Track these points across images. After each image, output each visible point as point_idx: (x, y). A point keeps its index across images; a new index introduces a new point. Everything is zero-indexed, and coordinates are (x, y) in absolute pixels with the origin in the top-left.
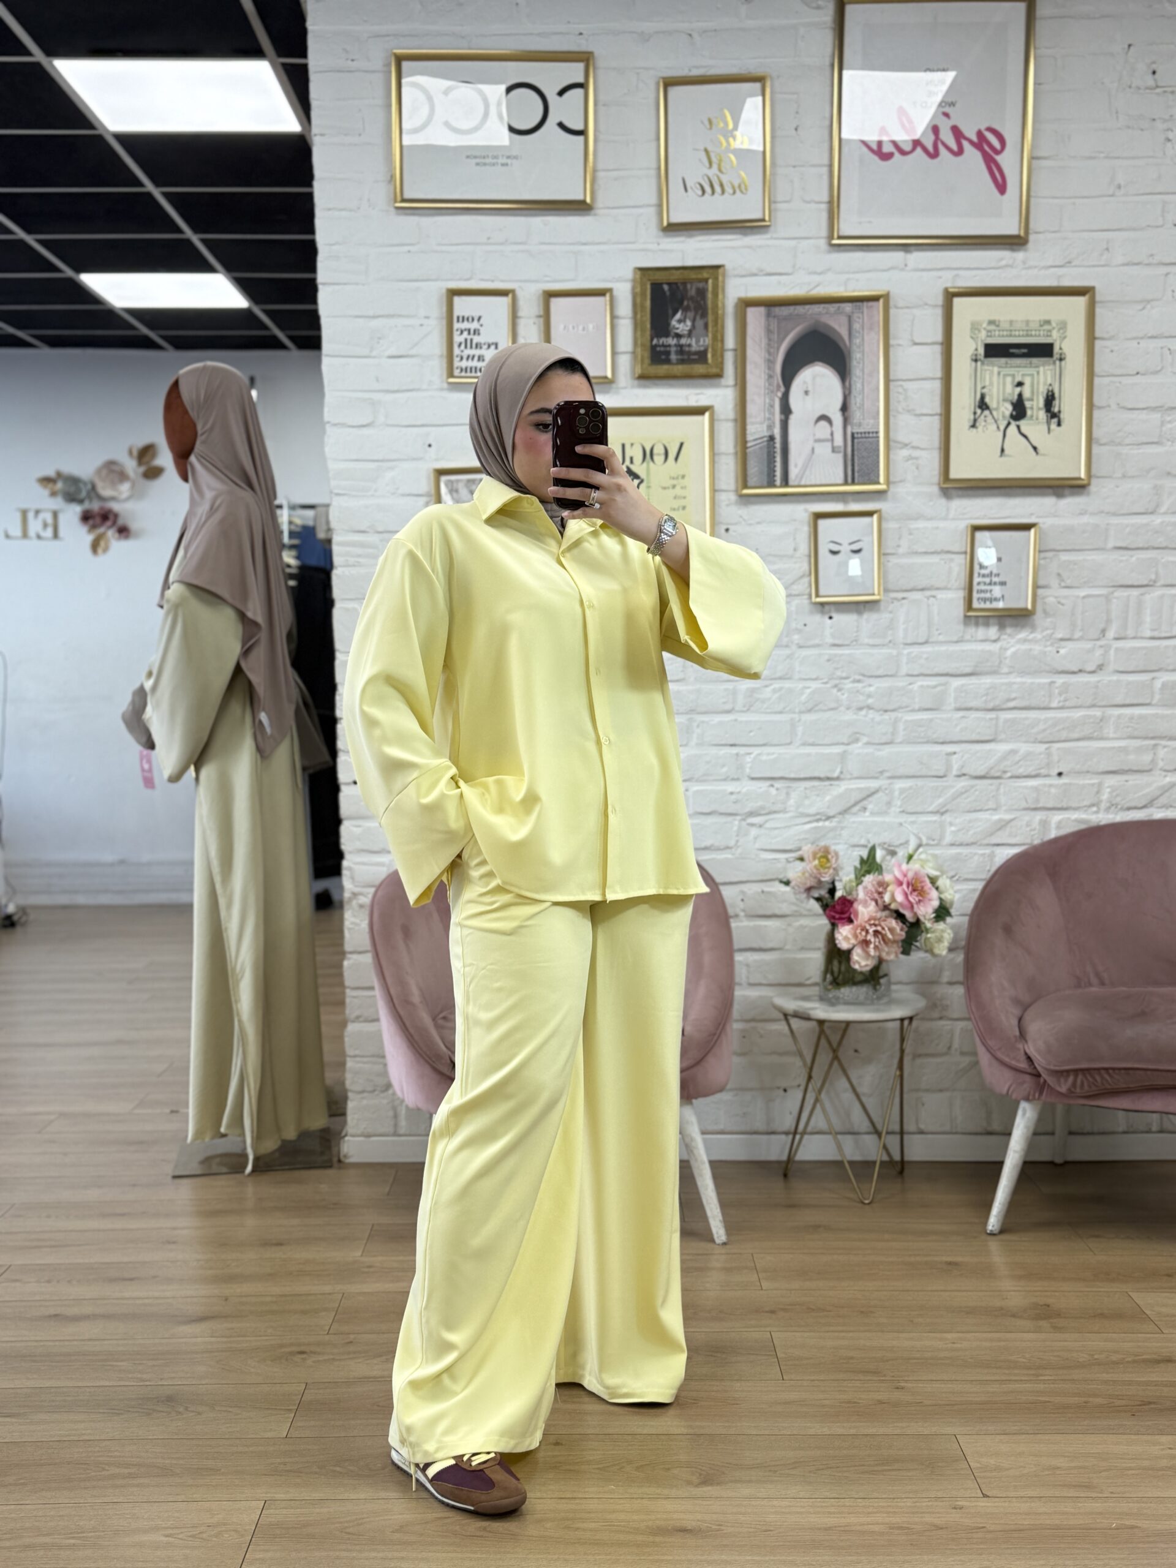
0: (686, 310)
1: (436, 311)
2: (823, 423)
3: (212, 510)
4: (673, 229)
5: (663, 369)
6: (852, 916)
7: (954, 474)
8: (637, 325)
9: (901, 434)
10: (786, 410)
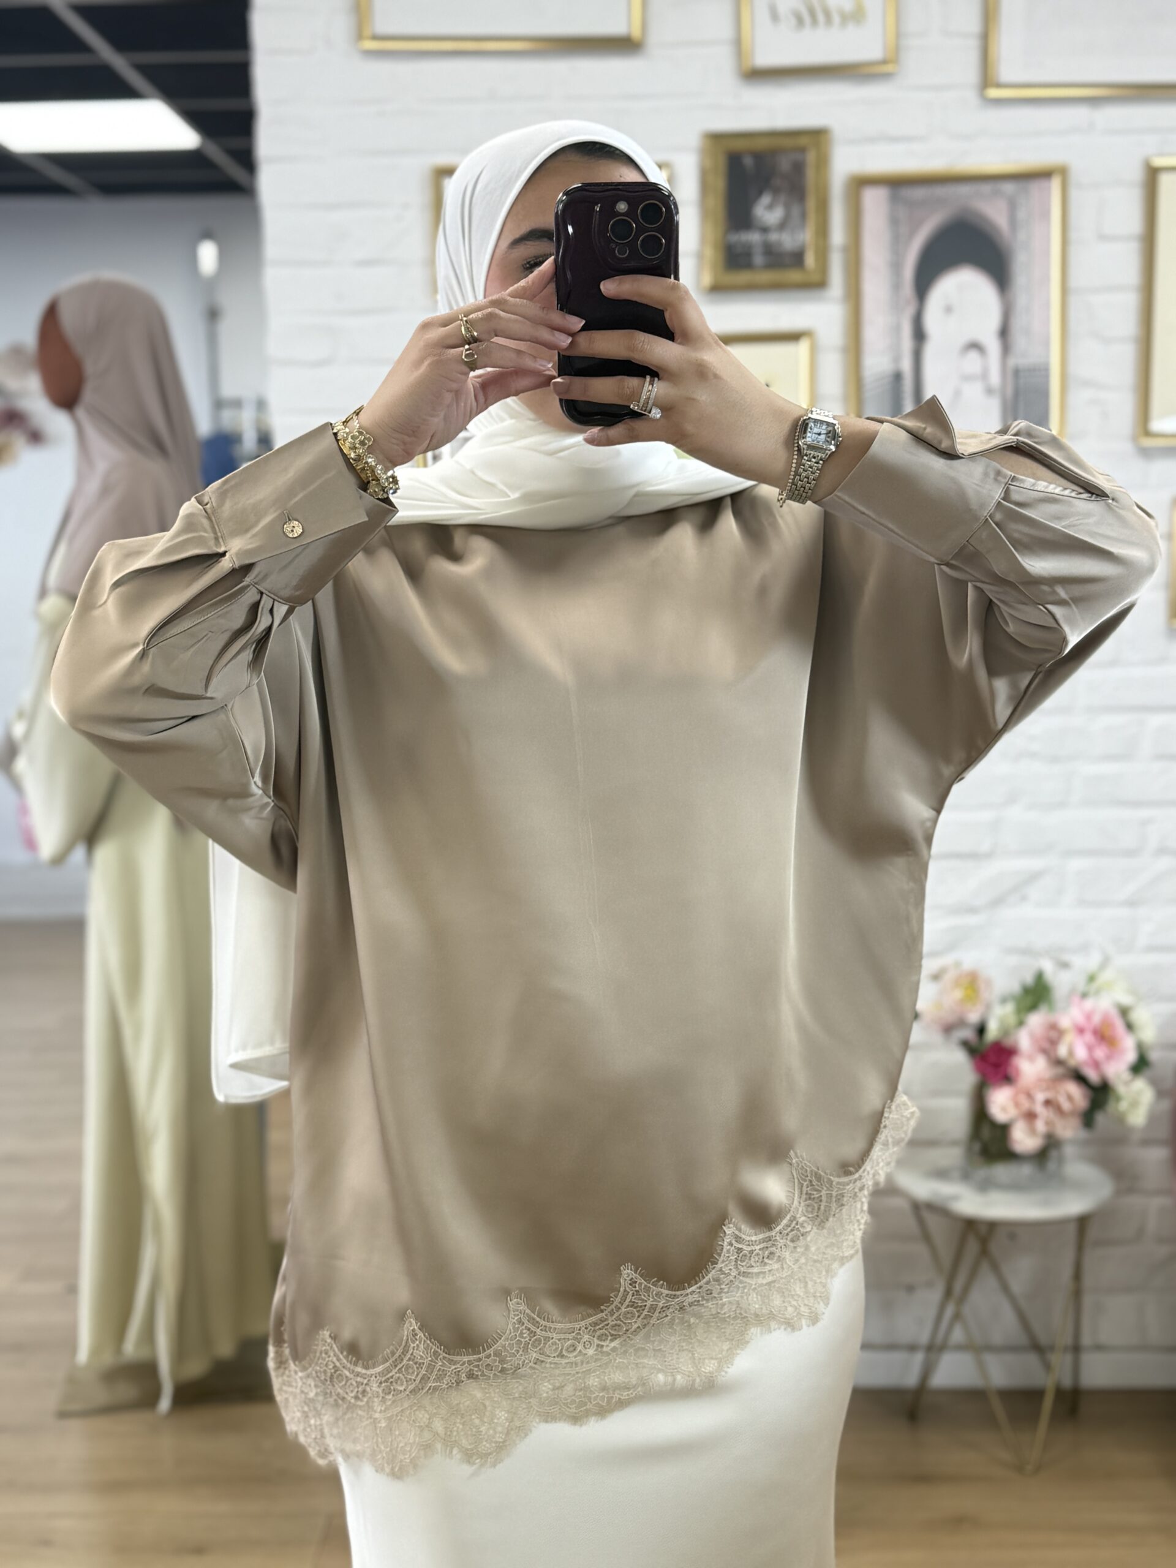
0: (776, 191)
1: (417, 197)
2: (973, 355)
3: (106, 490)
4: (757, 75)
5: (744, 277)
6: (1011, 1071)
7: (1158, 425)
8: (705, 213)
9: (1080, 368)
10: (919, 335)
